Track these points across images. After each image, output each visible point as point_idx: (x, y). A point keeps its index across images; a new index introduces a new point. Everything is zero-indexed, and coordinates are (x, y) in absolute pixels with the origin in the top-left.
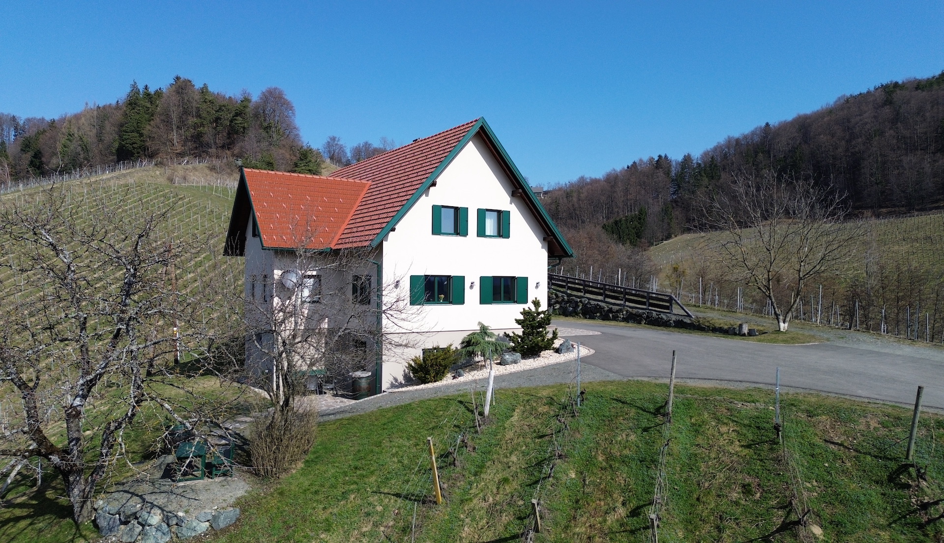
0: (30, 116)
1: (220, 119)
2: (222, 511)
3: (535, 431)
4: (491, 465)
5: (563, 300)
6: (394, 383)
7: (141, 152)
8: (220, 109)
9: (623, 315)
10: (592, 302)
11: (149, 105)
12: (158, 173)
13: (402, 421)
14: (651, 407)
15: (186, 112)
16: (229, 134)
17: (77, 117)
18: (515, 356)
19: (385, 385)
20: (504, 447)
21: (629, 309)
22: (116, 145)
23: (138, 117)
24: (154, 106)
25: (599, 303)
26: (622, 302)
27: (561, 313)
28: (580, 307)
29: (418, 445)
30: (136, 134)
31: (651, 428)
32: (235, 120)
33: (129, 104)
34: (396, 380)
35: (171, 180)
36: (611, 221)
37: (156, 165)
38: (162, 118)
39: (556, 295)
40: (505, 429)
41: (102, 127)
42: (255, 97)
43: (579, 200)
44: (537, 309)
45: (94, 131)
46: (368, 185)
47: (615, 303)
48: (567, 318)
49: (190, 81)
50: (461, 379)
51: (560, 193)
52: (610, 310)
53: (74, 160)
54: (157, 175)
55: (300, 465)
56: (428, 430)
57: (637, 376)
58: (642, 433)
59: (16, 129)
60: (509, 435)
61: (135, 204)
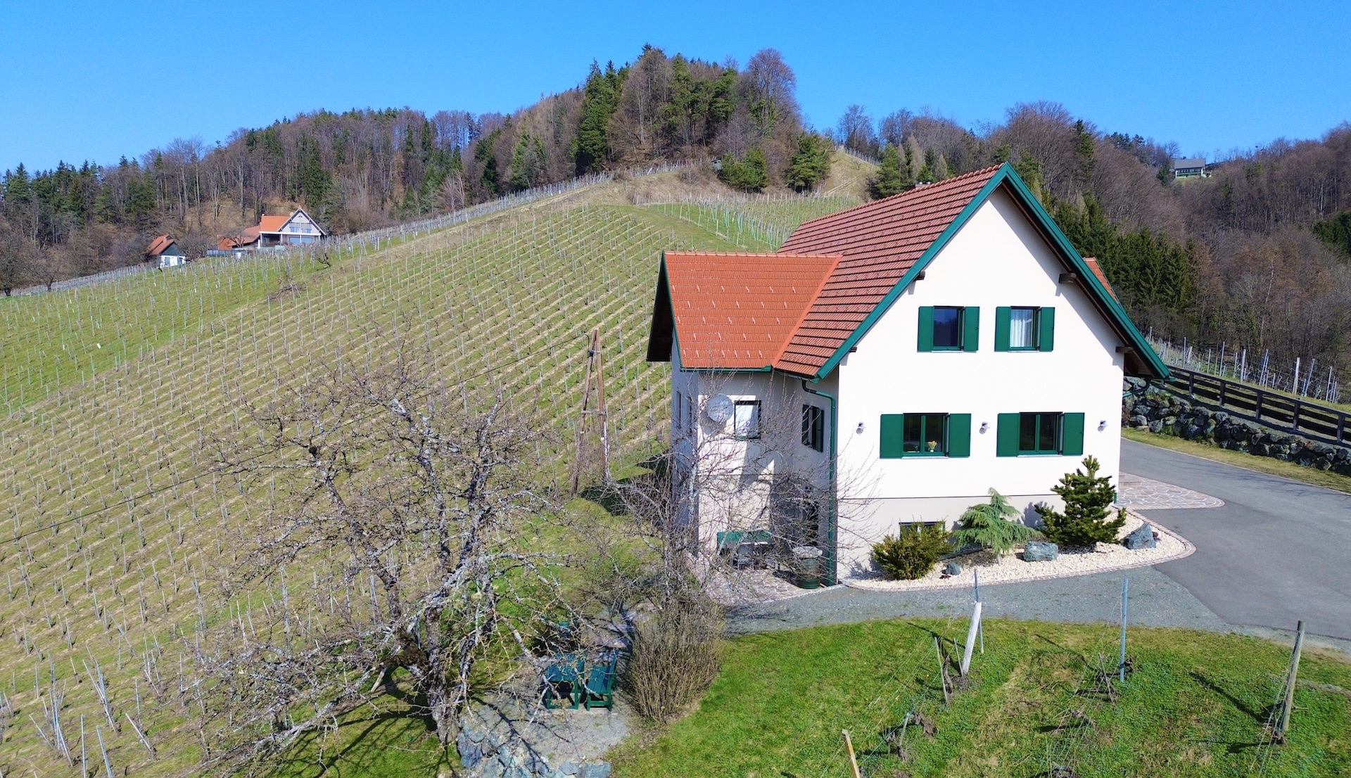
0: (485, 112)
1: (697, 102)
2: (590, 764)
3: (1037, 718)
4: (955, 764)
5: (1182, 411)
6: (856, 569)
7: (603, 156)
8: (696, 88)
9: (1290, 449)
10: (1236, 420)
11: (611, 91)
12: (616, 190)
13: (841, 656)
14: (1256, 704)
15: (655, 98)
16: (708, 122)
17: (532, 112)
18: (1047, 548)
19: (842, 571)
20: (982, 736)
21: (1302, 438)
22: (575, 148)
23: (598, 108)
24: (618, 92)
25: (1248, 423)
26: (1291, 425)
27: (1177, 433)
28: (1213, 427)
29: (855, 704)
30: (597, 132)
31: (1244, 745)
32: (716, 102)
33: (589, 91)
34: (859, 565)
35: (631, 199)
36: (1336, 214)
37: (614, 179)
38: (627, 107)
39: (1171, 401)
40: (990, 702)
41: (559, 124)
42: (742, 67)
43: (1272, 181)
44: (1091, 474)
45: (552, 130)
46: (836, 262)
47: (1275, 429)
48: (1187, 443)
49: (661, 52)
50: (954, 581)
51: (1234, 170)
52: (1267, 439)
53: (529, 170)
54: (615, 194)
55: (696, 706)
56: (874, 679)
57: (1252, 625)
58: (1226, 755)
59: (471, 129)
60: (995, 714)
61: (588, 236)
